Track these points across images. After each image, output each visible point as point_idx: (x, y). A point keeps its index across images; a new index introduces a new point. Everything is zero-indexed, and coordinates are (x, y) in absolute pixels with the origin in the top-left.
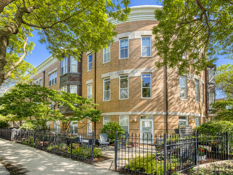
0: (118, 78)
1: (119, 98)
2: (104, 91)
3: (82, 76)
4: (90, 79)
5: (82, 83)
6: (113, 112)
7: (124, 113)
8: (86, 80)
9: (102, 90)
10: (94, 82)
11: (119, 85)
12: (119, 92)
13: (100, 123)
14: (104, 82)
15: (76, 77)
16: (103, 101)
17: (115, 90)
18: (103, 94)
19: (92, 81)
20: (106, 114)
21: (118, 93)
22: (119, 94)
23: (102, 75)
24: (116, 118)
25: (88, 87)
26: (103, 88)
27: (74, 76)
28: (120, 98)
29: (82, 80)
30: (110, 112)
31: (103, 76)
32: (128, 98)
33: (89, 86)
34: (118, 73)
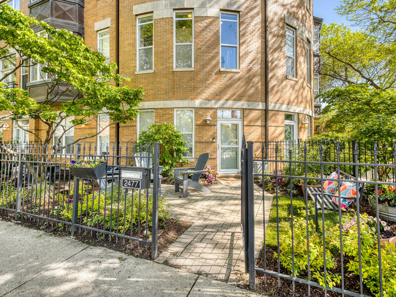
0: (172, 18)
1: (172, 67)
2: (138, 48)
3: (85, 9)
4: (104, 17)
5: (85, 27)
6: (160, 99)
7: (185, 103)
8: (95, 21)
9: (134, 45)
10: (114, 26)
11: (172, 33)
12: (172, 52)
13: (131, 126)
14: (138, 24)
15: (70, 11)
16: (136, 73)
17: (165, 47)
18: (136, 54)
19: (108, 22)
20: (143, 106)
21: (171, 54)
22: (172, 56)
23: (135, 7)
24: (166, 113)
25: (98, 39)
26: (135, 40)
27: (64, 6)
28: (174, 67)
29: (85, 21)
30: (154, 99)
31: (138, 9)
32: (193, 66)
33: (102, 36)
34: (171, 5)
